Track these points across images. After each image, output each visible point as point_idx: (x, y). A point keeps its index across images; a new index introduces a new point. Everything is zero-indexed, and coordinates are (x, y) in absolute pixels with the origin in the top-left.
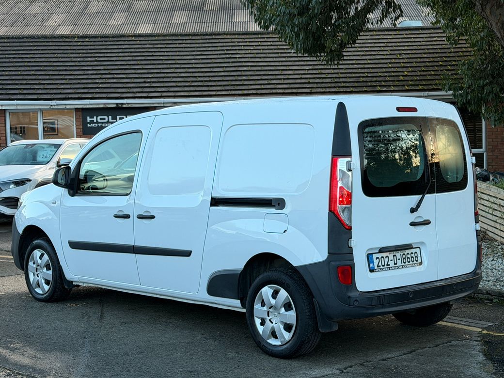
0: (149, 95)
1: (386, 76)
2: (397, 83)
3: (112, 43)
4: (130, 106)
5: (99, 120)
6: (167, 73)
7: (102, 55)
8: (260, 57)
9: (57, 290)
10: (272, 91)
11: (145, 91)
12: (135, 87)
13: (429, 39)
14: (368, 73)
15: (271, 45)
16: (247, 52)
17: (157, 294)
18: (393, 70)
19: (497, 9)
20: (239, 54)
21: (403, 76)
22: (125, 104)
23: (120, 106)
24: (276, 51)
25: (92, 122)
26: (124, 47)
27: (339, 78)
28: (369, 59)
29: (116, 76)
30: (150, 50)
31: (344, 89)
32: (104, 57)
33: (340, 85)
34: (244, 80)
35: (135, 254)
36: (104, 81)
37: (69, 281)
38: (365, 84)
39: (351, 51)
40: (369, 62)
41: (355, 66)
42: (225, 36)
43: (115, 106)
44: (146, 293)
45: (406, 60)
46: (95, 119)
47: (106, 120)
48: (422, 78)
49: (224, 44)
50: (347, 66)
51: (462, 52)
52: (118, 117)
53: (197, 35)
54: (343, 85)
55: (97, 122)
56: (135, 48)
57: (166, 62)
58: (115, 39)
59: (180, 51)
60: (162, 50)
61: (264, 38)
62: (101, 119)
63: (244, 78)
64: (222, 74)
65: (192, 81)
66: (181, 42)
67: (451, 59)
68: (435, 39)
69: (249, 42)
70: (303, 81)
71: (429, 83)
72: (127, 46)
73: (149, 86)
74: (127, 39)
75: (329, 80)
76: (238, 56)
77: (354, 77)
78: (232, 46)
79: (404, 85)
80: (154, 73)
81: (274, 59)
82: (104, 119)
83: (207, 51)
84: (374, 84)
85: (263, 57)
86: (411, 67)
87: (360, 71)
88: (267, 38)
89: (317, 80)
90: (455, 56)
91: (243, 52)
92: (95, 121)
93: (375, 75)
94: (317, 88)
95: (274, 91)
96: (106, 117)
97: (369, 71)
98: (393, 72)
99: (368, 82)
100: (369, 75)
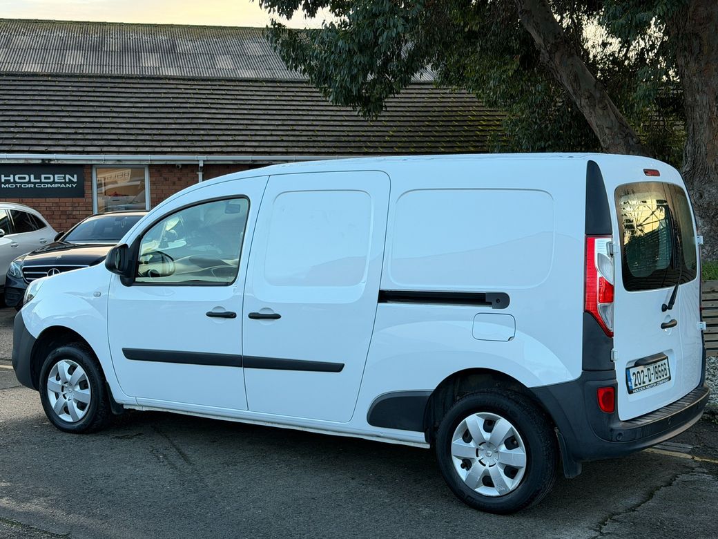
0: (86, 150)
1: (370, 136)
2: (385, 144)
3: (22, 83)
4: (59, 162)
5: (17, 180)
6: (103, 123)
7: (12, 97)
8: (217, 109)
9: (99, 417)
10: (240, 149)
11: (79, 144)
12: (64, 139)
13: (407, 96)
14: (348, 131)
15: (226, 94)
16: (199, 101)
17: (272, 423)
18: (375, 129)
19: (568, 58)
20: (190, 103)
21: (389, 136)
22: (54, 160)
23: (47, 162)
24: (233, 102)
25: (8, 182)
26: (39, 88)
27: (317, 136)
28: (346, 116)
29: (36, 124)
30: (74, 94)
31: (326, 150)
32: (16, 100)
33: (319, 144)
34: (203, 135)
35: (242, 368)
36: (21, 130)
37: (118, 404)
38: (348, 144)
39: (322, 106)
40: (347, 118)
41: (332, 123)
42: (167, 81)
43: (40, 162)
44: (254, 420)
45: (387, 119)
46: (11, 178)
47: (27, 180)
48: (411, 139)
49: (169, 91)
50: (322, 123)
51: (446, 111)
52: (43, 176)
53: (132, 78)
54: (323, 144)
55: (15, 182)
56: (54, 91)
57: (99, 109)
58: (25, 78)
59: (114, 97)
60: (90, 94)
61: (216, 85)
62: (19, 178)
63: (202, 132)
64: (174, 126)
65: (138, 134)
66: (112, 85)
67: (438, 119)
68: (413, 96)
69: (199, 89)
70: (275, 138)
71: (421, 145)
72: (43, 88)
73: (83, 138)
74: (41, 79)
75: (305, 139)
76: (188, 105)
77: (333, 136)
78: (178, 93)
79: (392, 147)
80: (86, 122)
81: (234, 111)
82: (24, 178)
83: (148, 97)
84: (358, 144)
85: (220, 108)
86: (395, 126)
87: (338, 128)
88: (219, 85)
89: (291, 138)
90: (440, 116)
91: (194, 101)
92: (12, 180)
93: (357, 134)
94: (293, 147)
95: (243, 149)
96: (27, 177)
97: (348, 129)
98: (377, 131)
99: (350, 142)
100: (351, 134)
